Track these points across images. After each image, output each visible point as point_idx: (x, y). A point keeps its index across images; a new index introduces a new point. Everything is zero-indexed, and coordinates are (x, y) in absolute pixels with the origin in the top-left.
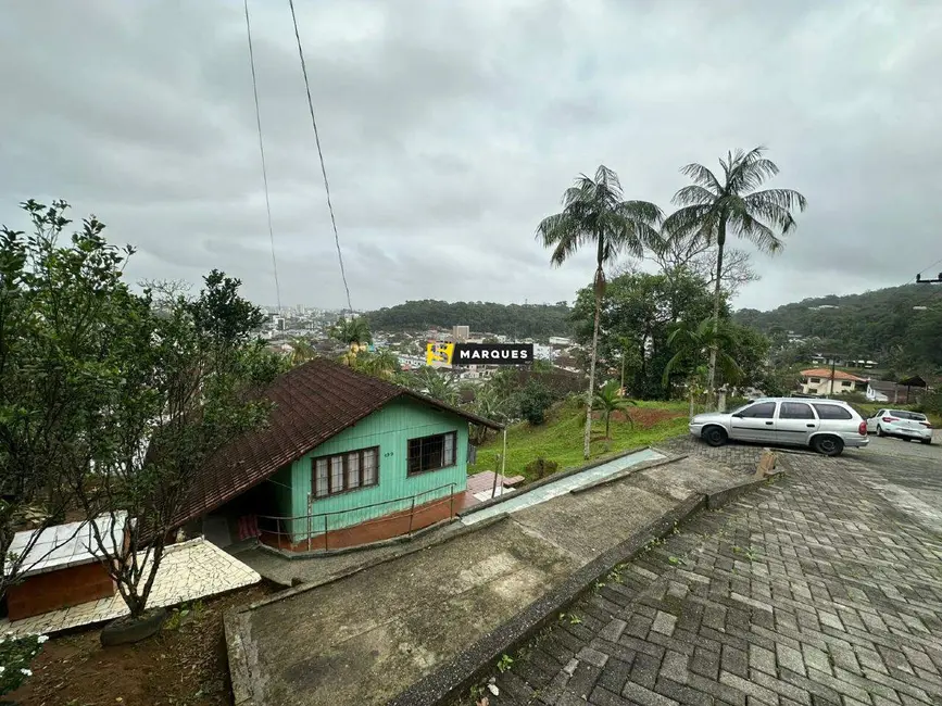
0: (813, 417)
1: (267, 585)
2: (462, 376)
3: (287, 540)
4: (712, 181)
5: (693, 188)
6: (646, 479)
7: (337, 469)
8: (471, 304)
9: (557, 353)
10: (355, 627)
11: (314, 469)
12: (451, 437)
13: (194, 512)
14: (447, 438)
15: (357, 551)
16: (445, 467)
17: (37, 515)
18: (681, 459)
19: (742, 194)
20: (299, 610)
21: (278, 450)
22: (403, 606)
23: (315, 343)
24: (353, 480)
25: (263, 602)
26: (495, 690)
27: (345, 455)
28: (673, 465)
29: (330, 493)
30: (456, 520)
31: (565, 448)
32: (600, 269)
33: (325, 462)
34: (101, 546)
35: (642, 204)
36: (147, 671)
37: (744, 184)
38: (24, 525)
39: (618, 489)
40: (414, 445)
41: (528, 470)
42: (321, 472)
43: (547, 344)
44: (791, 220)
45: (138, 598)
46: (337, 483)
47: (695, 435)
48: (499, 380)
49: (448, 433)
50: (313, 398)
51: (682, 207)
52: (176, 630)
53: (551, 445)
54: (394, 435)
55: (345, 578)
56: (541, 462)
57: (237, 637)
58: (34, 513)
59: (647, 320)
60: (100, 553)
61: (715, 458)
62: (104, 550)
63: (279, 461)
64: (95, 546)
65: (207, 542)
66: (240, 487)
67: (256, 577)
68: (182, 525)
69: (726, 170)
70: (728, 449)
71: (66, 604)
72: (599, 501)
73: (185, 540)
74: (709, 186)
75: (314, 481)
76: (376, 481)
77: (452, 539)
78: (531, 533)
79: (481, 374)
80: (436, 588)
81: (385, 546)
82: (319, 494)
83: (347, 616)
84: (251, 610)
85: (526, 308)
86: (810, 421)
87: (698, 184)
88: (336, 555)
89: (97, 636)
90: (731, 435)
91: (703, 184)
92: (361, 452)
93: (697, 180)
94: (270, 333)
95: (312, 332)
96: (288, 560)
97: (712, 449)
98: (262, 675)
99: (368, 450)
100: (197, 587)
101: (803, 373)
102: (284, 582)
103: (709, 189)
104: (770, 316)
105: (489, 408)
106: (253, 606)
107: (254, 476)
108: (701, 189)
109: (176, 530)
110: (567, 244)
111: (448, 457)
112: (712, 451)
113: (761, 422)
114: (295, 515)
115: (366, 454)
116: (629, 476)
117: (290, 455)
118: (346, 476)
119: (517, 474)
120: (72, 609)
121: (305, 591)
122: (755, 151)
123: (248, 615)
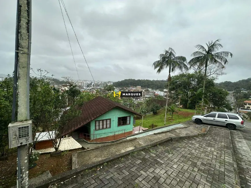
0: (227, 118)
1: (83, 148)
2: (139, 99)
3: (89, 139)
4: (204, 49)
5: (197, 52)
6: (176, 132)
7: (101, 124)
8: (142, 80)
9: (165, 94)
10: (97, 159)
11: (96, 123)
12: (129, 117)
13: (70, 131)
14: (128, 117)
15: (102, 143)
16: (127, 125)
17: (41, 129)
18: (188, 127)
19: (213, 53)
20: (86, 154)
21: (88, 119)
22: (108, 156)
23: (102, 90)
24: (105, 126)
25: (80, 152)
26: (101, 167)
27: (103, 120)
28: (185, 129)
29: (99, 129)
30: (125, 138)
31: (162, 121)
32: (170, 75)
33: (98, 122)
34: (50, 137)
35: (182, 57)
36: (58, 162)
37: (213, 50)
38: (38, 131)
39: (167, 134)
40: (119, 119)
41: (150, 126)
42: (97, 124)
43: (163, 91)
44: (227, 61)
45: (56, 148)
46: (101, 127)
47: (193, 121)
48: (148, 101)
49: (128, 116)
50: (97, 106)
51: (194, 57)
52: (63, 155)
53: (158, 120)
54: (114, 116)
55: (97, 149)
56: (152, 125)
57: (74, 158)
58: (40, 129)
59: (189, 86)
60: (50, 139)
61: (197, 128)
62: (51, 138)
63: (87, 121)
64: (49, 137)
65: (72, 138)
66: (79, 126)
67: (81, 147)
68: (67, 134)
69: (208, 46)
70: (202, 125)
71: (45, 148)
72: (160, 137)
73: (68, 137)
74: (203, 51)
75: (96, 126)
76: (110, 127)
77: (122, 142)
78: (140, 143)
79: (144, 99)
80: (115, 153)
81: (108, 142)
82: (97, 129)
83: (96, 157)
84: (77, 153)
85: (157, 81)
86: (226, 119)
87: (199, 51)
88: (98, 143)
89: (50, 155)
90: (203, 122)
91: (201, 50)
92: (107, 120)
93: (199, 49)
94: (91, 87)
95: (101, 87)
96: (89, 143)
97: (197, 125)
98: (78, 166)
99: (108, 119)
100: (69, 147)
101: (245, 102)
102: (86, 148)
103: (203, 52)
104: (235, 84)
105: (143, 109)
106: (78, 152)
107: (82, 124)
108: (200, 52)
109: (66, 135)
110: (161, 68)
111: (128, 122)
112: (197, 126)
113: (212, 118)
114: (91, 134)
115: (108, 120)
116: (171, 131)
117: (90, 120)
118: (103, 125)
119: (147, 127)
120: (46, 149)
121: (88, 150)
122: (217, 40)
123: (77, 154)
